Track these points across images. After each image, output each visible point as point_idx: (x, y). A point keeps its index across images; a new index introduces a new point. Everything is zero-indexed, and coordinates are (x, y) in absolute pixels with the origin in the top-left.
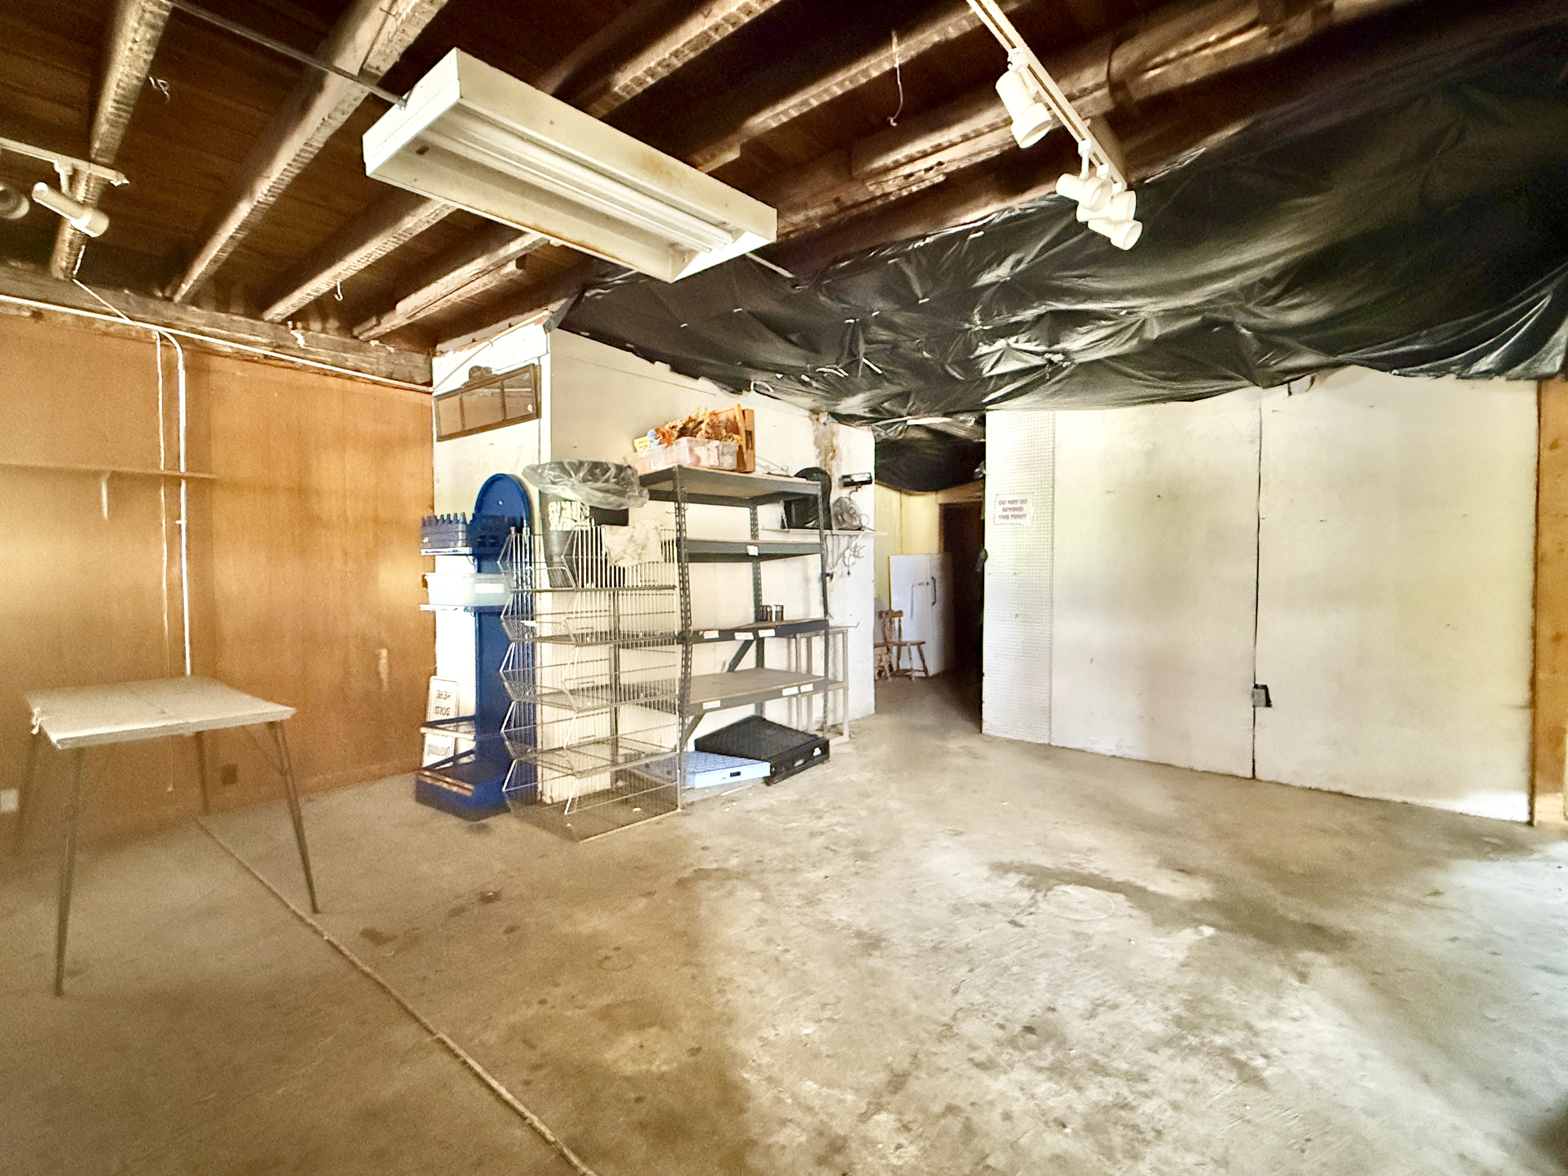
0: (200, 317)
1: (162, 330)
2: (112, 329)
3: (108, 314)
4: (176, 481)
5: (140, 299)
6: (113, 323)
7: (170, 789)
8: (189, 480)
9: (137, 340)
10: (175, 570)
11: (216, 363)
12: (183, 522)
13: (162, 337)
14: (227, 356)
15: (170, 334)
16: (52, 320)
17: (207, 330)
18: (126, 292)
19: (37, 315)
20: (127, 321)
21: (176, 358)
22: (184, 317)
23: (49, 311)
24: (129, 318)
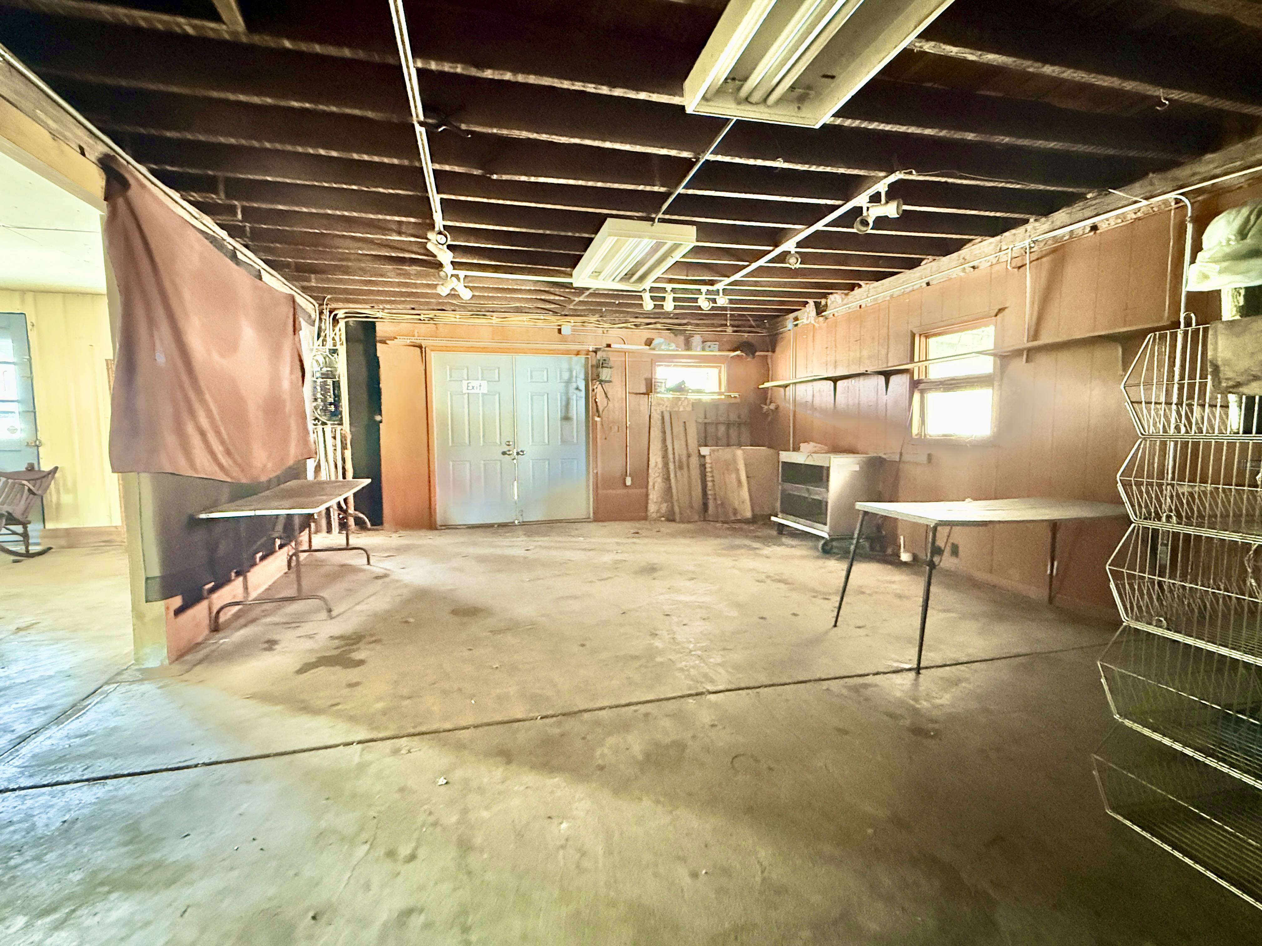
0: (1215, 160)
1: (1173, 195)
2: (1137, 215)
3: (1134, 203)
5: (1159, 176)
6: (1137, 210)
9: (1161, 212)
11: (1226, 200)
13: (1177, 201)
15: (1181, 194)
16: (1103, 227)
17: (1218, 171)
18: (1151, 175)
19: (1094, 228)
20: (1145, 203)
21: (1186, 215)
22: (1198, 170)
23: (1100, 222)
24: (1147, 199)
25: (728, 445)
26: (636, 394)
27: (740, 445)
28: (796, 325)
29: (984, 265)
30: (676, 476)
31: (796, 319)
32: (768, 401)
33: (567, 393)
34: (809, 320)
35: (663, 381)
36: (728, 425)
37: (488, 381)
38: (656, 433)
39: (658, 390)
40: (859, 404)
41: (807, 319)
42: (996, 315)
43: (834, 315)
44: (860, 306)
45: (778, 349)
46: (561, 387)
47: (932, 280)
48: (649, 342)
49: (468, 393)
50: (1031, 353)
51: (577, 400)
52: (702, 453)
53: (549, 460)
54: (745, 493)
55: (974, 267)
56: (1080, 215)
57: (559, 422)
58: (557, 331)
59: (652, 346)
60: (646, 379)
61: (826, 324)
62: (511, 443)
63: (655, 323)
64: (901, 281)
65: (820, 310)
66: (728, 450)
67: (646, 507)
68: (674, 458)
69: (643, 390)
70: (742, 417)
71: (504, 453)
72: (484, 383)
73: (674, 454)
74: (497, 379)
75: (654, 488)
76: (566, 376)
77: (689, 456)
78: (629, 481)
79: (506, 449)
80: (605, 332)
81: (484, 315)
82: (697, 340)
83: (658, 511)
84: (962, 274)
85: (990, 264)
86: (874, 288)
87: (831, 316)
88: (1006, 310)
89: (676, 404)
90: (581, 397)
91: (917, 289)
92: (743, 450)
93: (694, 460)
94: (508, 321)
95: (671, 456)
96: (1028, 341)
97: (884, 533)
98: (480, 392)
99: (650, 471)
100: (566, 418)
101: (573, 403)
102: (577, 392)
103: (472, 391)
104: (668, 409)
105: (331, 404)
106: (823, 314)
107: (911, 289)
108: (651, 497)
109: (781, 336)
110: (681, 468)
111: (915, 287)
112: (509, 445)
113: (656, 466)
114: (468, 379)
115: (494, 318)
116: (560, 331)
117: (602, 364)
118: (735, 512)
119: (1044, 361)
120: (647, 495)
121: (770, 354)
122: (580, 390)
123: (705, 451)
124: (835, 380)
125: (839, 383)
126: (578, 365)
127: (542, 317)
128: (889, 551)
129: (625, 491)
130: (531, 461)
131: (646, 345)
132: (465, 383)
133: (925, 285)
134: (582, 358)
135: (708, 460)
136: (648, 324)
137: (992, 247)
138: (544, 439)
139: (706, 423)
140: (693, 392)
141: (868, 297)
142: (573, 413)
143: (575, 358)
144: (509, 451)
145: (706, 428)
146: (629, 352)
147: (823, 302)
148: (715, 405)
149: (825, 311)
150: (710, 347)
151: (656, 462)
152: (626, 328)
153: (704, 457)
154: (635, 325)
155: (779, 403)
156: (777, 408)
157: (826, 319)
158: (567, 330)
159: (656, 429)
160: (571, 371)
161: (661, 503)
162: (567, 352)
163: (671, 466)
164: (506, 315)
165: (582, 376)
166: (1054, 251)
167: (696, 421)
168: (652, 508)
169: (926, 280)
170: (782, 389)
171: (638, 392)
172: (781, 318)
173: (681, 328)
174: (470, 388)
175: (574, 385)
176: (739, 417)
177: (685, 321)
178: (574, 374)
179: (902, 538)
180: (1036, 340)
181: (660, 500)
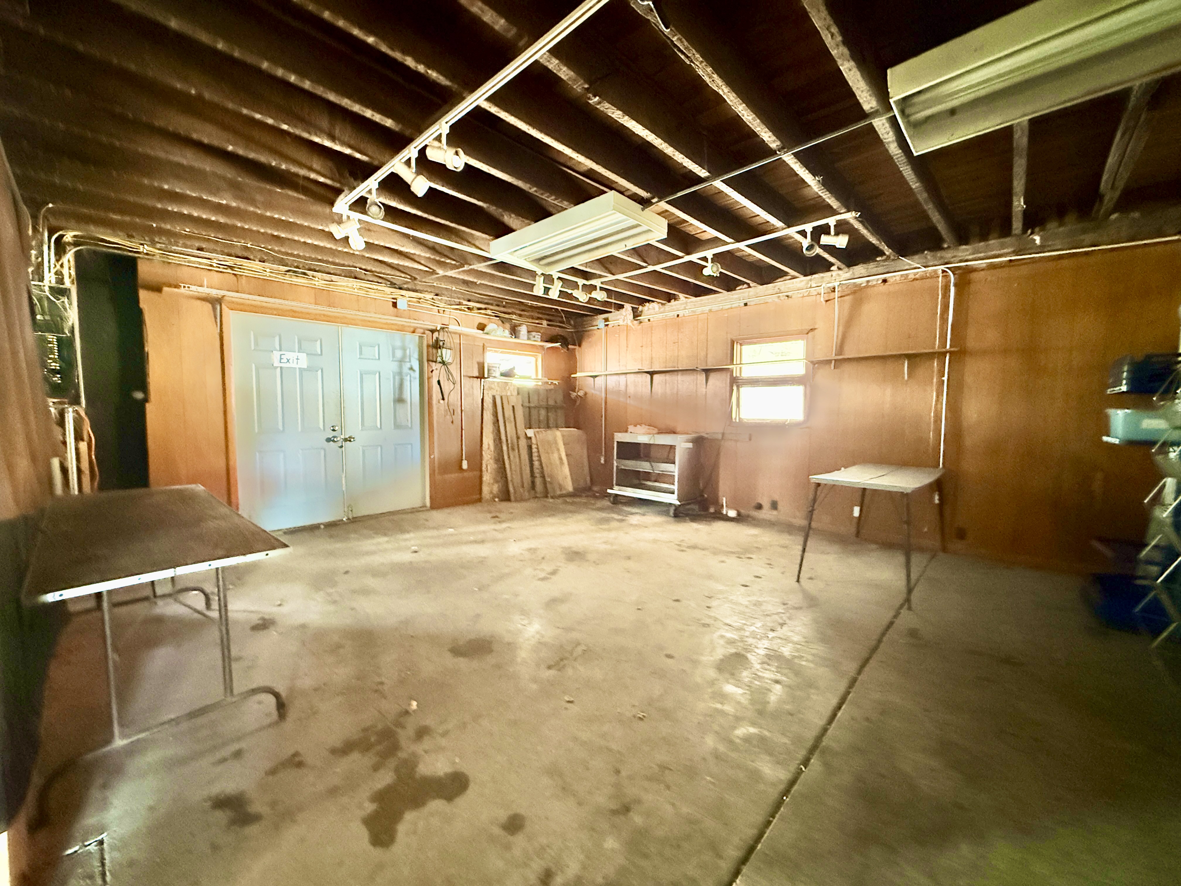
0: (967, 250)
1: (943, 267)
2: (917, 276)
3: (915, 268)
4: (944, 354)
5: (932, 253)
6: (918, 273)
7: (926, 530)
8: (951, 353)
9: (931, 277)
10: (939, 406)
11: (974, 276)
12: (945, 378)
13: (943, 271)
14: (983, 270)
15: (947, 268)
16: (891, 281)
17: (970, 257)
18: (926, 252)
19: (885, 281)
20: (923, 269)
21: (950, 281)
22: (957, 254)
23: (889, 277)
24: (925, 267)
25: (548, 427)
26: (470, 377)
27: (557, 427)
28: (607, 325)
29: (795, 295)
30: (509, 457)
31: (606, 320)
32: (577, 390)
33: (400, 373)
34: (625, 322)
35: (498, 366)
36: (548, 409)
37: (307, 354)
38: (488, 416)
39: (493, 375)
40: (677, 394)
41: (624, 320)
42: (807, 333)
43: (649, 320)
44: (678, 316)
45: (584, 344)
46: (394, 366)
47: (750, 301)
48: (482, 327)
49: (281, 368)
50: (839, 363)
51: (410, 381)
52: (529, 435)
53: (381, 446)
54: (566, 470)
55: (788, 296)
56: (875, 271)
57: (392, 403)
58: (391, 304)
59: (485, 331)
60: (478, 363)
61: (640, 327)
62: (336, 428)
63: (486, 309)
64: (719, 300)
65: (636, 314)
66: (549, 432)
67: (481, 490)
68: (507, 440)
69: (476, 374)
70: (558, 401)
71: (329, 440)
72: (303, 356)
73: (506, 436)
74: (320, 353)
75: (487, 471)
76: (399, 354)
77: (518, 438)
78: (465, 465)
79: (331, 435)
80: (441, 312)
81: (305, 274)
82: (523, 330)
83: (491, 492)
84: (776, 300)
85: (802, 295)
86: (692, 302)
87: (647, 320)
88: (816, 331)
89: (505, 389)
90: (415, 378)
91: (736, 307)
92: (560, 431)
93: (523, 443)
94: (334, 285)
95: (503, 438)
96: (836, 355)
97: (706, 496)
98: (297, 366)
99: (483, 453)
100: (400, 400)
101: (407, 384)
102: (411, 372)
103: (288, 365)
104: (498, 393)
105: (55, 372)
106: (639, 318)
107: (729, 306)
108: (484, 479)
109: (587, 333)
110: (513, 449)
111: (733, 306)
112: (334, 430)
113: (489, 448)
114: (280, 350)
115: (317, 279)
116: (395, 305)
117: (437, 345)
118: (561, 487)
119: (848, 368)
120: (481, 477)
121: (577, 347)
122: (414, 371)
123: (530, 433)
124: (652, 374)
125: (656, 377)
126: (412, 343)
127: (375, 287)
128: (712, 510)
129: (460, 475)
130: (361, 448)
131: (478, 329)
132: (276, 355)
133: (743, 305)
134: (416, 337)
135: (534, 441)
136: (479, 309)
137: (803, 283)
138: (376, 422)
139: (529, 408)
140: (521, 377)
141: (685, 309)
142: (407, 395)
143: (409, 336)
144: (334, 437)
145: (530, 412)
146: (464, 335)
147: (640, 308)
148: (537, 391)
149: (640, 316)
150: (534, 337)
151: (489, 445)
152: (460, 310)
153: (530, 438)
154: (469, 308)
155: (587, 390)
156: (586, 394)
157: (641, 322)
158: (402, 304)
159: (488, 412)
160: (404, 349)
161: (493, 484)
162: (401, 329)
163: (505, 448)
164: (334, 278)
165: (416, 355)
166: (854, 292)
167: (522, 405)
168: (485, 489)
169: (745, 301)
170: (592, 379)
171: (472, 375)
172: (589, 318)
173: (507, 316)
174: (285, 360)
175: (408, 365)
176: (556, 402)
177: (510, 311)
178: (408, 352)
179: (724, 499)
180: (841, 355)
181: (492, 481)
